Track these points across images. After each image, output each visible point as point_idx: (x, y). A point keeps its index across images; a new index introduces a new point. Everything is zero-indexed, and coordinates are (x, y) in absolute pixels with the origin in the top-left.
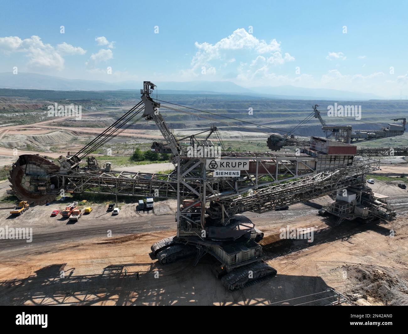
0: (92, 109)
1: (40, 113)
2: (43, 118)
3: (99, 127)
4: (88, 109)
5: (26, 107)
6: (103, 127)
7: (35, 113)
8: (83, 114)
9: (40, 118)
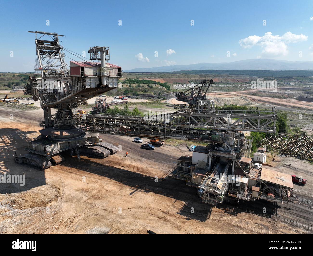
0: (291, 84)
1: (243, 85)
2: (244, 89)
3: (281, 98)
4: (287, 84)
5: (238, 81)
6: (284, 98)
7: (240, 85)
8: (278, 88)
9: (241, 89)
